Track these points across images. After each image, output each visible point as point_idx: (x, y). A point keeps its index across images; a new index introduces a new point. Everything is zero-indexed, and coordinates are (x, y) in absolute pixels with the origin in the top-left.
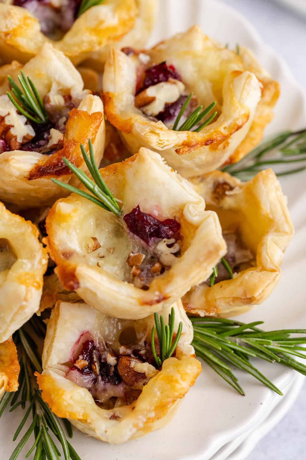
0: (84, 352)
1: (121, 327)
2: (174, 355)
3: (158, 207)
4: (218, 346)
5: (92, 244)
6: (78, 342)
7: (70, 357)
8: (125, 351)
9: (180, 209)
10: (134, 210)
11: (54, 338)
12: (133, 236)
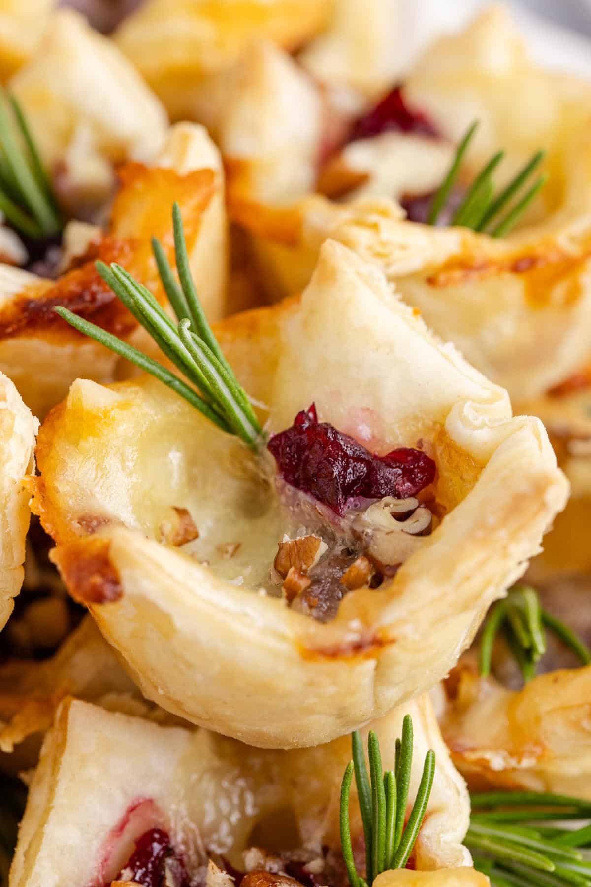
0: (137, 861)
1: (255, 805)
2: (411, 865)
3: (372, 414)
4: (543, 861)
5: (172, 524)
6: (121, 828)
7: (95, 874)
8: (262, 862)
9: (435, 423)
10: (301, 417)
11: (47, 810)
12: (295, 494)
